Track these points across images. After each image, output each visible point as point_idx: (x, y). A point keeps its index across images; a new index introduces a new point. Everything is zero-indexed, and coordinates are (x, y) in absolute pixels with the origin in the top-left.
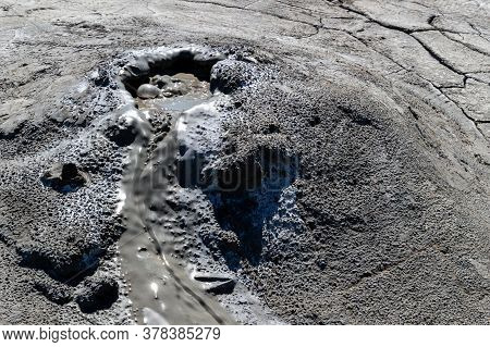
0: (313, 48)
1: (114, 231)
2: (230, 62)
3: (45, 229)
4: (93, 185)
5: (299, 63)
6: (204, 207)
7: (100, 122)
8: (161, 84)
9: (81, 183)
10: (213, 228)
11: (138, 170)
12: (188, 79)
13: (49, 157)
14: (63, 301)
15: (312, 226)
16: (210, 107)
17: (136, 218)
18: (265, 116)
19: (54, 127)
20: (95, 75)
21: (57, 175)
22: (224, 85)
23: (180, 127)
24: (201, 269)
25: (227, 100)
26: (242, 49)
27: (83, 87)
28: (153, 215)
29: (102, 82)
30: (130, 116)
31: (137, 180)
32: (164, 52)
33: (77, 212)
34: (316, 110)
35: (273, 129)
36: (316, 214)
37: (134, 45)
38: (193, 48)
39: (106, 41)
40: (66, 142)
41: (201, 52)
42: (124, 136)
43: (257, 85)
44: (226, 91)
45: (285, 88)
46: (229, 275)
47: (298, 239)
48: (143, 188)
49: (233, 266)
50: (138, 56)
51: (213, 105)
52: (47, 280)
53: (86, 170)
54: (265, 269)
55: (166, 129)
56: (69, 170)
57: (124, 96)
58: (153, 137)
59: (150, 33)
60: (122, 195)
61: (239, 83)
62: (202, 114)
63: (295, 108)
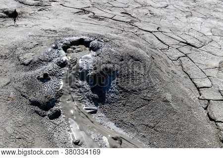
0: (121, 37)
1: (59, 94)
2: (95, 42)
3: (38, 94)
4: (53, 80)
5: (117, 42)
6: (87, 87)
7: (55, 60)
8: (74, 49)
9: (49, 79)
10: (90, 93)
11: (67, 75)
12: (83, 47)
13: (39, 71)
14: (44, 116)
15: (121, 92)
16: (89, 56)
17: (66, 90)
18: (106, 58)
19: (41, 62)
20: (54, 46)
21: (42, 77)
22: (94, 49)
23: (80, 62)
24: (87, 106)
25: (94, 53)
26: (99, 38)
27: (50, 50)
28: (72, 89)
29: (56, 48)
30: (65, 58)
31: (67, 78)
32: (75, 38)
33: (48, 88)
34: (122, 57)
35: (109, 63)
36: (122, 89)
37: (66, 36)
38: (84, 37)
39: (57, 35)
40: (44, 67)
41: (87, 38)
42: (62, 64)
43: (104, 49)
44: (94, 51)
45: (113, 50)
46: (95, 108)
47: (117, 97)
48: (69, 81)
49: (96, 105)
50: (67, 40)
51: (90, 55)
52: (39, 110)
53: (51, 75)
54: (106, 106)
55: (76, 63)
56: (46, 75)
57: (63, 52)
58: (72, 65)
59: (71, 33)
60: (62, 83)
61: (99, 48)
62: (87, 58)
63: (116, 56)
